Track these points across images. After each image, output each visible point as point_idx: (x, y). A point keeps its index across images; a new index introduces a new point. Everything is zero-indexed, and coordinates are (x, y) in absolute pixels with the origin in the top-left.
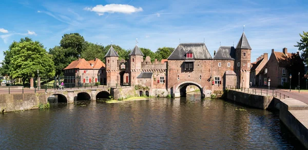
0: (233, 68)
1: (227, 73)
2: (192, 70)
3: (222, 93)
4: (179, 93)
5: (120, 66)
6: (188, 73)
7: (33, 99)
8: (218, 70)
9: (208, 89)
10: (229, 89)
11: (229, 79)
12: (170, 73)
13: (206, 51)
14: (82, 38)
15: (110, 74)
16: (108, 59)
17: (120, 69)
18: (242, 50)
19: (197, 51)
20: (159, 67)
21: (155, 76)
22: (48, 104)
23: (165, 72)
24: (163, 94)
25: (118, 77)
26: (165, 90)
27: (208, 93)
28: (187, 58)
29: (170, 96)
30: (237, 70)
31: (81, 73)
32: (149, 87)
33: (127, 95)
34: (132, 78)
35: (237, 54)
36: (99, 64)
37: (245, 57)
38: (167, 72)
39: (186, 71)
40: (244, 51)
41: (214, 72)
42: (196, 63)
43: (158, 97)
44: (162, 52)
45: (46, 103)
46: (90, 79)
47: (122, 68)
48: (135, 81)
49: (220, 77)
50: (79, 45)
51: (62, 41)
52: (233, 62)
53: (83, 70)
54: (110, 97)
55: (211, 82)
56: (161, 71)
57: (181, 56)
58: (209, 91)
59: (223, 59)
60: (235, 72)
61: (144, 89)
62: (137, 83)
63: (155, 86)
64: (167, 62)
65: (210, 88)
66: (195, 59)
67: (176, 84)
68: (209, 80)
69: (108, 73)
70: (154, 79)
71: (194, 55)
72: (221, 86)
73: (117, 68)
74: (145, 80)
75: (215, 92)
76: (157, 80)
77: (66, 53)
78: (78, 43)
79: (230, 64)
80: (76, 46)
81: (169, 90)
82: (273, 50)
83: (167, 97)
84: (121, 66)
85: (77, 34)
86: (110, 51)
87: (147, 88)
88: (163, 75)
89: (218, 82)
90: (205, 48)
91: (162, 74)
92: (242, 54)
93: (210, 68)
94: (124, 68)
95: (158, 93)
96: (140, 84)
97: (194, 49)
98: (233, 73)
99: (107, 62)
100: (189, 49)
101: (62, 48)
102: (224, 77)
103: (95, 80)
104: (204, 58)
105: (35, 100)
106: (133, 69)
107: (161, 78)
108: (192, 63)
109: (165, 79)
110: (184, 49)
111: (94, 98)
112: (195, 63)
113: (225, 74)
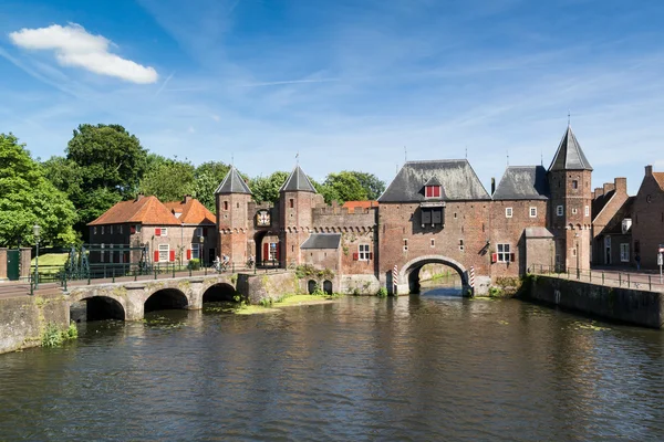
0: (544, 220)
1: (530, 232)
2: (439, 227)
3: (519, 283)
4: (407, 286)
5: (256, 217)
6: (430, 236)
7: (23, 315)
8: (506, 226)
9: (480, 273)
10: (536, 274)
11: (535, 248)
12: (384, 237)
13: (474, 179)
14: (133, 140)
15: (230, 238)
16: (223, 199)
17: (256, 225)
18: (568, 174)
19: (450, 181)
20: (355, 221)
21: (347, 242)
22: (73, 327)
23: (372, 234)
24: (366, 286)
25: (249, 245)
26: (373, 277)
27: (480, 283)
28: (426, 198)
29: (386, 292)
30: (557, 225)
31: (146, 234)
32: (332, 271)
33: (280, 293)
34: (288, 248)
35: (554, 185)
36: (198, 212)
37: (576, 191)
38: (376, 233)
39: (425, 231)
40: (575, 176)
41: (496, 233)
42: (449, 209)
43: (355, 294)
44: (340, 183)
45: (66, 327)
46: (172, 253)
47: (261, 222)
48: (296, 257)
49: (511, 244)
50: (125, 157)
51: (73, 145)
52: (543, 205)
53: (154, 229)
54: (238, 298)
55: (488, 255)
56: (361, 230)
57: (411, 193)
58: (484, 279)
59: (518, 200)
60: (551, 230)
61: (320, 275)
62: (301, 262)
63: (346, 268)
64: (377, 209)
65: (486, 272)
66: (448, 201)
67: (401, 261)
68: (483, 252)
69: (223, 236)
70: (344, 250)
71: (443, 192)
72: (515, 266)
73: (247, 224)
74: (321, 254)
75: (499, 281)
76: (351, 252)
77: (86, 179)
78: (122, 154)
79: (537, 211)
80: (118, 161)
81: (383, 277)
82: (649, 169)
83: (379, 294)
84: (259, 217)
85: (119, 129)
86: (229, 179)
87: (328, 273)
88: (367, 239)
89: (507, 256)
90: (468, 173)
91: (363, 237)
92: (569, 185)
93: (487, 222)
94: (267, 222)
95: (354, 286)
96: (310, 263)
97: (441, 176)
98: (546, 232)
99: (222, 208)
100: (429, 175)
101: (73, 163)
102: (522, 244)
103: (185, 253)
104: (468, 196)
105: (30, 321)
106: (292, 225)
107: (361, 247)
108: (441, 209)
109: (371, 250)
110: (418, 176)
111: (198, 304)
112: (446, 210)
113: (524, 237)
